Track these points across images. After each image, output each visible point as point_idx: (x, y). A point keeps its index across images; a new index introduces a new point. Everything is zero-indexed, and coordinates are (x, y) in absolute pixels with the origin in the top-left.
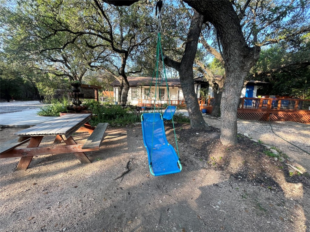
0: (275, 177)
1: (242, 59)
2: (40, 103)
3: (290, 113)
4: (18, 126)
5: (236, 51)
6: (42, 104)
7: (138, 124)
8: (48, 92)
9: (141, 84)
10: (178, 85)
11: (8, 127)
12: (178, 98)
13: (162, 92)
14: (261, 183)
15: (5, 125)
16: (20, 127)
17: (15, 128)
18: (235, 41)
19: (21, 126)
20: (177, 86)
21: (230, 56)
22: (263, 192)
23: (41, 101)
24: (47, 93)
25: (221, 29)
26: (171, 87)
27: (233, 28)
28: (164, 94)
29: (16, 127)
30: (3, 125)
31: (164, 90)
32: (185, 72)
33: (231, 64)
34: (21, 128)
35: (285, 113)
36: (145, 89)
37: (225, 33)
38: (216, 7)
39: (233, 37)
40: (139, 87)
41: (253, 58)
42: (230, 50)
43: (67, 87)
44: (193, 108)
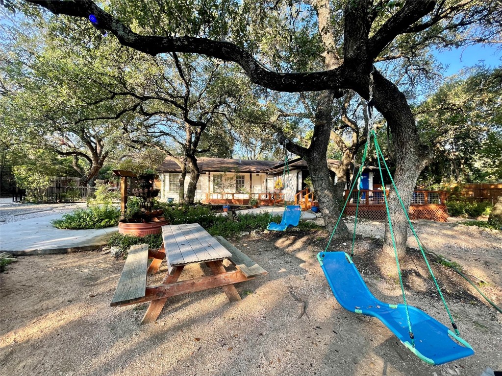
0: (468, 290)
1: (417, 157)
2: (14, 203)
3: (421, 209)
4: (45, 251)
5: (411, 149)
6: (19, 205)
7: (244, 234)
8: (37, 184)
9: (209, 169)
10: (266, 170)
11: (24, 254)
12: (266, 189)
13: (240, 182)
14: (460, 299)
15: (18, 252)
16: (47, 252)
17: (38, 254)
18: (411, 140)
19: (50, 250)
20: (264, 173)
21: (406, 154)
22: (468, 308)
23: (16, 199)
24: (34, 185)
25: (399, 128)
26: (255, 174)
27: (410, 127)
28: (244, 183)
29: (39, 252)
30: (13, 251)
31: (243, 177)
32: (319, 162)
33: (406, 162)
34: (50, 254)
35: (416, 209)
36: (214, 176)
37: (403, 132)
38: (400, 109)
39: (410, 136)
40: (205, 173)
41: (428, 157)
42: (406, 148)
43: (62, 172)
44: (331, 208)
